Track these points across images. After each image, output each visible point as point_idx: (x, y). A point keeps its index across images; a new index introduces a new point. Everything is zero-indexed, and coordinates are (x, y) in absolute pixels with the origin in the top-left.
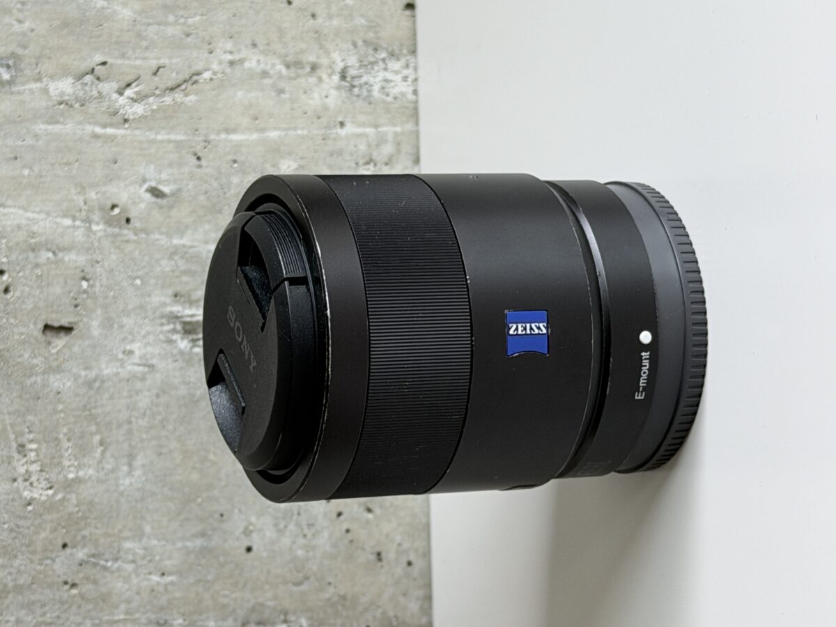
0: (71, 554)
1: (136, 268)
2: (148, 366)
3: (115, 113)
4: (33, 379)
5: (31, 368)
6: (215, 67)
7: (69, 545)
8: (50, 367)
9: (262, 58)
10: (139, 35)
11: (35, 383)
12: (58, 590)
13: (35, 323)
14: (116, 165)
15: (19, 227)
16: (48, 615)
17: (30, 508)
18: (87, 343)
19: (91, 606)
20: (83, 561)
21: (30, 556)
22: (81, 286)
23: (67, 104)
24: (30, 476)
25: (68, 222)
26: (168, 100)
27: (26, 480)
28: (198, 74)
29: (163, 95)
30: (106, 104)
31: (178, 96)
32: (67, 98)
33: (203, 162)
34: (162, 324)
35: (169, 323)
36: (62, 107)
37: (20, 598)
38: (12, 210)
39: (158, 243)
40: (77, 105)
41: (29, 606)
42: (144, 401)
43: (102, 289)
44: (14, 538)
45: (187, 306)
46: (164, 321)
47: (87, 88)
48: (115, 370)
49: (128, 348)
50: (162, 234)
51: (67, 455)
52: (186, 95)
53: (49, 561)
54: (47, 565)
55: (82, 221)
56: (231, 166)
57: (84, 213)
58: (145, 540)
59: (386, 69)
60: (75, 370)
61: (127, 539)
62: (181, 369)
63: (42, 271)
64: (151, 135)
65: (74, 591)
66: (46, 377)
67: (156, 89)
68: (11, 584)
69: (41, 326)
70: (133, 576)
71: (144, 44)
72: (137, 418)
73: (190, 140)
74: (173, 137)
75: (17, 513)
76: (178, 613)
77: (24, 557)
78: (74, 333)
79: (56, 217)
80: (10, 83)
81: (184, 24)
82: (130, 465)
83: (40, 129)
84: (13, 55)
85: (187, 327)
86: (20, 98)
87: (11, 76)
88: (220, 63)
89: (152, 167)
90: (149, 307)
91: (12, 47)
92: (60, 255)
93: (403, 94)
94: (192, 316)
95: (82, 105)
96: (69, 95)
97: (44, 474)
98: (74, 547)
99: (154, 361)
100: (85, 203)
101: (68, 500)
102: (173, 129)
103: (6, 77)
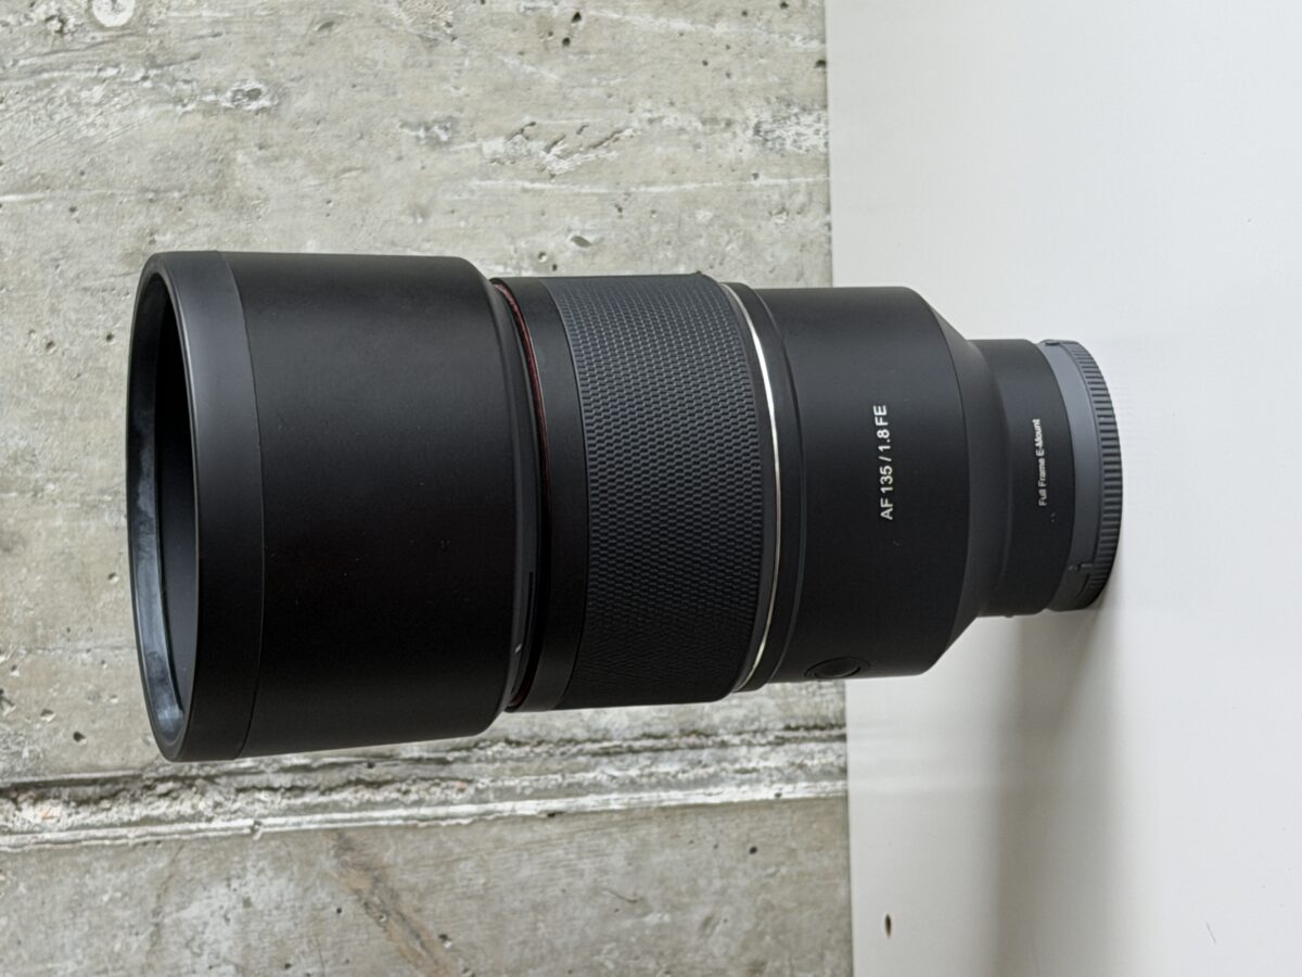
3: (543, 169)
6: (635, 124)
9: (678, 115)
10: (565, 97)
14: (544, 217)
23: (499, 162)
25: (500, 268)
26: (591, 156)
28: (619, 132)
29: (586, 151)
30: (534, 161)
31: (601, 152)
32: (498, 156)
33: (624, 213)
36: (494, 164)
40: (508, 163)
47: (517, 147)
52: (609, 151)
55: (513, 267)
56: (651, 217)
57: (514, 262)
59: (798, 124)
64: (576, 189)
67: (581, 146)
71: (571, 105)
73: (612, 193)
74: (596, 190)
79: (490, 264)
80: (448, 143)
81: (606, 86)
83: (475, 185)
84: (450, 118)
86: (457, 156)
87: (449, 137)
88: (640, 121)
89: (577, 218)
91: (449, 112)
93: (815, 147)
95: (513, 163)
96: (500, 153)
100: (516, 251)
102: (595, 182)
103: (444, 137)
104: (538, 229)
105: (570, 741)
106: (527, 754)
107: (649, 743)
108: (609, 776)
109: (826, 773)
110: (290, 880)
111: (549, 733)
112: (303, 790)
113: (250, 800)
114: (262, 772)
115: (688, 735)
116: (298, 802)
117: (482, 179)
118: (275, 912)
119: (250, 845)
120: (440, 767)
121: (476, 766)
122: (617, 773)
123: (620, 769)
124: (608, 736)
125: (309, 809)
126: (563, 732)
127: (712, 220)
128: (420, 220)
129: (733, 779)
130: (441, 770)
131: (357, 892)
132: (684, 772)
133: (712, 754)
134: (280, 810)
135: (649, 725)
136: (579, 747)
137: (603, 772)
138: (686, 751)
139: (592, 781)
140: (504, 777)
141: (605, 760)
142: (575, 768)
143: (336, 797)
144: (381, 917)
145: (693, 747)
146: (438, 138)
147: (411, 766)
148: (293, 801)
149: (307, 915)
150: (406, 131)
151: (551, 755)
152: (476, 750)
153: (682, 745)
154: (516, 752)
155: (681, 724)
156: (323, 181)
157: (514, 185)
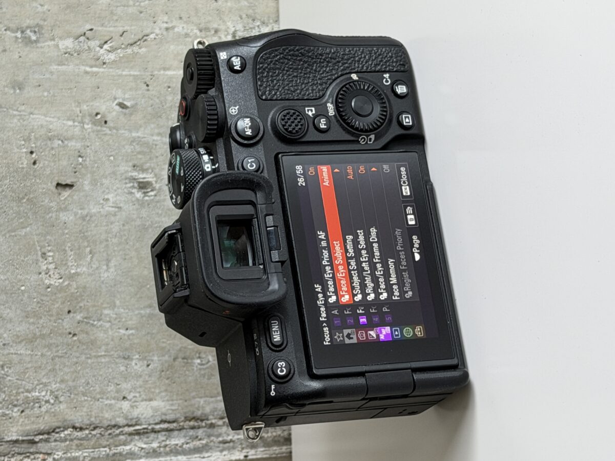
0: (73, 317)
1: (111, 150)
2: (118, 208)
3: (98, 59)
4: (50, 215)
5: (49, 209)
7: (72, 311)
8: (60, 208)
9: (185, 26)
10: (112, 13)
11: (52, 217)
12: (66, 337)
13: (51, 183)
14: (99, 89)
15: (42, 126)
16: (60, 352)
17: (49, 290)
18: (82, 194)
19: (85, 347)
20: (80, 320)
21: (49, 317)
22: (78, 161)
23: (69, 54)
24: (49, 272)
25: (70, 123)
26: (129, 51)
27: (46, 274)
28: (147, 36)
29: (126, 48)
30: (92, 54)
31: (135, 49)
32: (69, 50)
33: (150, 88)
34: (126, 183)
35: (130, 182)
36: (66, 55)
37: (44, 341)
38: (37, 116)
39: (124, 135)
40: (75, 54)
41: (49, 346)
42: (115, 228)
43: (91, 162)
44: (40, 307)
45: (141, 172)
46: (127, 181)
47: (82, 44)
48: (98, 210)
49: (106, 197)
50: (126, 130)
51: (70, 259)
52: (140, 48)
53: (60, 321)
54: (59, 323)
55: (79, 123)
56: (167, 90)
57: (80, 118)
58: (116, 310)
60: (74, 210)
61: (105, 308)
62: (137, 209)
63: (55, 152)
64: (119, 72)
65: (75, 338)
66: (58, 213)
67: (122, 44)
68: (38, 334)
69: (55, 184)
70: (110, 330)
71: (115, 18)
72: (111, 238)
73: (142, 75)
74: (132, 73)
75: (42, 293)
76: (136, 351)
77: (46, 318)
78: (74, 188)
79: (64, 120)
80: (36, 41)
81: (139, 5)
82: (107, 266)
83: (54, 69)
84: (38, 25)
85: (141, 185)
86: (42, 50)
87: (37, 38)
88: (160, 29)
89: (120, 91)
90: (118, 173)
91: (37, 21)
92: (66, 142)
94: (144, 178)
95: (78, 54)
96: (70, 48)
97: (57, 270)
98: (75, 312)
99: (121, 205)
100: (81, 112)
101: (71, 286)
102: (132, 68)
103: (34, 38)
104: (95, 98)
105: (114, 426)
106: (87, 435)
107: (165, 426)
108: (139, 447)
109: (276, 442)
111: (101, 422)
115: (190, 421)
117: (59, 65)
120: (30, 445)
121: (53, 444)
122: (144, 446)
123: (146, 443)
124: (139, 422)
126: (110, 420)
128: (18, 91)
129: (218, 447)
130: (31, 448)
132: (187, 443)
133: (204, 432)
135: (165, 415)
136: (121, 429)
137: (135, 445)
138: (188, 430)
139: (128, 451)
140: (71, 451)
141: (137, 437)
142: (117, 443)
145: (193, 428)
146: (30, 37)
147: (11, 446)
150: (8, 32)
151: (103, 436)
152: (53, 434)
153: (185, 427)
154: (79, 434)
155: (185, 413)
157: (79, 69)
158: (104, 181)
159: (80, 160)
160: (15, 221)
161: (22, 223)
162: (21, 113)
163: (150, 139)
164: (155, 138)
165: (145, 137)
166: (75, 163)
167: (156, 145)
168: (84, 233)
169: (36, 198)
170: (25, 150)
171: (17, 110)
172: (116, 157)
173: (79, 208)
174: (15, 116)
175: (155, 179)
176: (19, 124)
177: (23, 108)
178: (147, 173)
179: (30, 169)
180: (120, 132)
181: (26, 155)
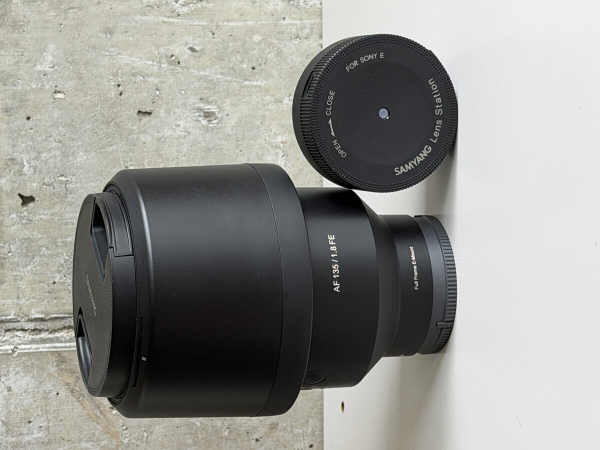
104: (170, 43)
110: (32, 378)
112: (40, 331)
113: (12, 335)
114: (19, 321)
116: (38, 337)
117: (142, 16)
118: (24, 394)
119: (12, 359)
125: (43, 341)
127: (261, 40)
128: (109, 36)
131: (68, 384)
134: (27, 341)
143: (57, 335)
144: (80, 397)
148: (35, 337)
149: (41, 396)
156: (58, 14)
157: (158, 19)
158: (176, 110)
159: (158, 92)
160: (104, 140)
161: (110, 142)
162: (112, 54)
163: (215, 77)
164: (219, 76)
165: (210, 76)
166: (153, 94)
167: (219, 83)
168: (159, 152)
169: (121, 122)
170: (113, 83)
171: (108, 51)
172: (186, 91)
173: (155, 131)
174: (106, 55)
175: (217, 110)
176: (109, 62)
177: (112, 49)
178: (211, 105)
179: (117, 98)
180: (190, 71)
181: (114, 87)
